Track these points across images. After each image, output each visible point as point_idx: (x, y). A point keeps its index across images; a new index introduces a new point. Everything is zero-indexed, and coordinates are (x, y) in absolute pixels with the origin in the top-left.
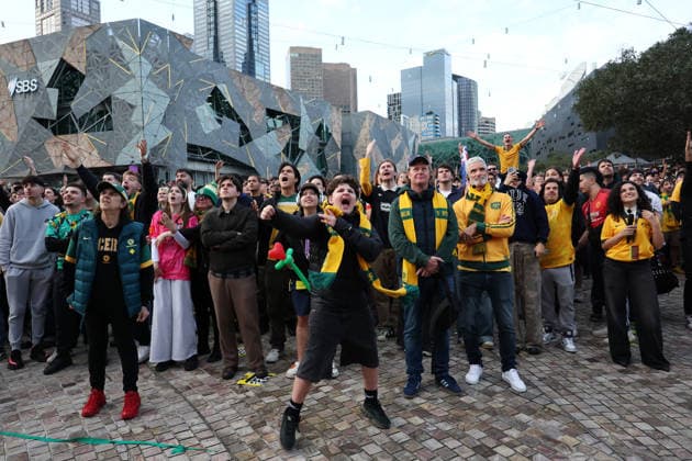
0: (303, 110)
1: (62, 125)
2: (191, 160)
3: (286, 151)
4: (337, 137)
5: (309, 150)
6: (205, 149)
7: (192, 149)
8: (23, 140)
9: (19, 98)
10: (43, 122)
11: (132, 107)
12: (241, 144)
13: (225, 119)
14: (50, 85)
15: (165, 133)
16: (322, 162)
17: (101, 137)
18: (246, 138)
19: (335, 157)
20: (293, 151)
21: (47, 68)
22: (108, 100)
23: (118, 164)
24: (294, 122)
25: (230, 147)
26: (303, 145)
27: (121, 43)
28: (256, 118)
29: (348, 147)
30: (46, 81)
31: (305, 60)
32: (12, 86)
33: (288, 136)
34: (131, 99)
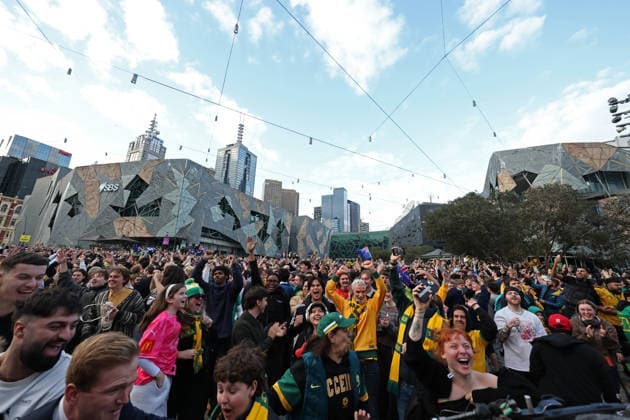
0: (271, 213)
1: (128, 211)
2: (203, 236)
3: (259, 235)
4: (288, 228)
5: (273, 234)
6: (212, 230)
7: (205, 230)
8: (100, 218)
9: (104, 194)
10: (116, 208)
11: (173, 204)
12: (234, 229)
13: (227, 215)
14: (126, 188)
15: (190, 220)
16: (279, 242)
17: (150, 220)
18: (237, 225)
19: (286, 240)
20: (263, 235)
21: (127, 179)
22: (160, 200)
23: (158, 236)
24: (265, 219)
25: (227, 231)
26: (269, 231)
27: (174, 170)
28: (244, 215)
29: (294, 234)
30: (124, 185)
31: (272, 186)
32: (102, 187)
33: (261, 226)
34: (174, 200)
